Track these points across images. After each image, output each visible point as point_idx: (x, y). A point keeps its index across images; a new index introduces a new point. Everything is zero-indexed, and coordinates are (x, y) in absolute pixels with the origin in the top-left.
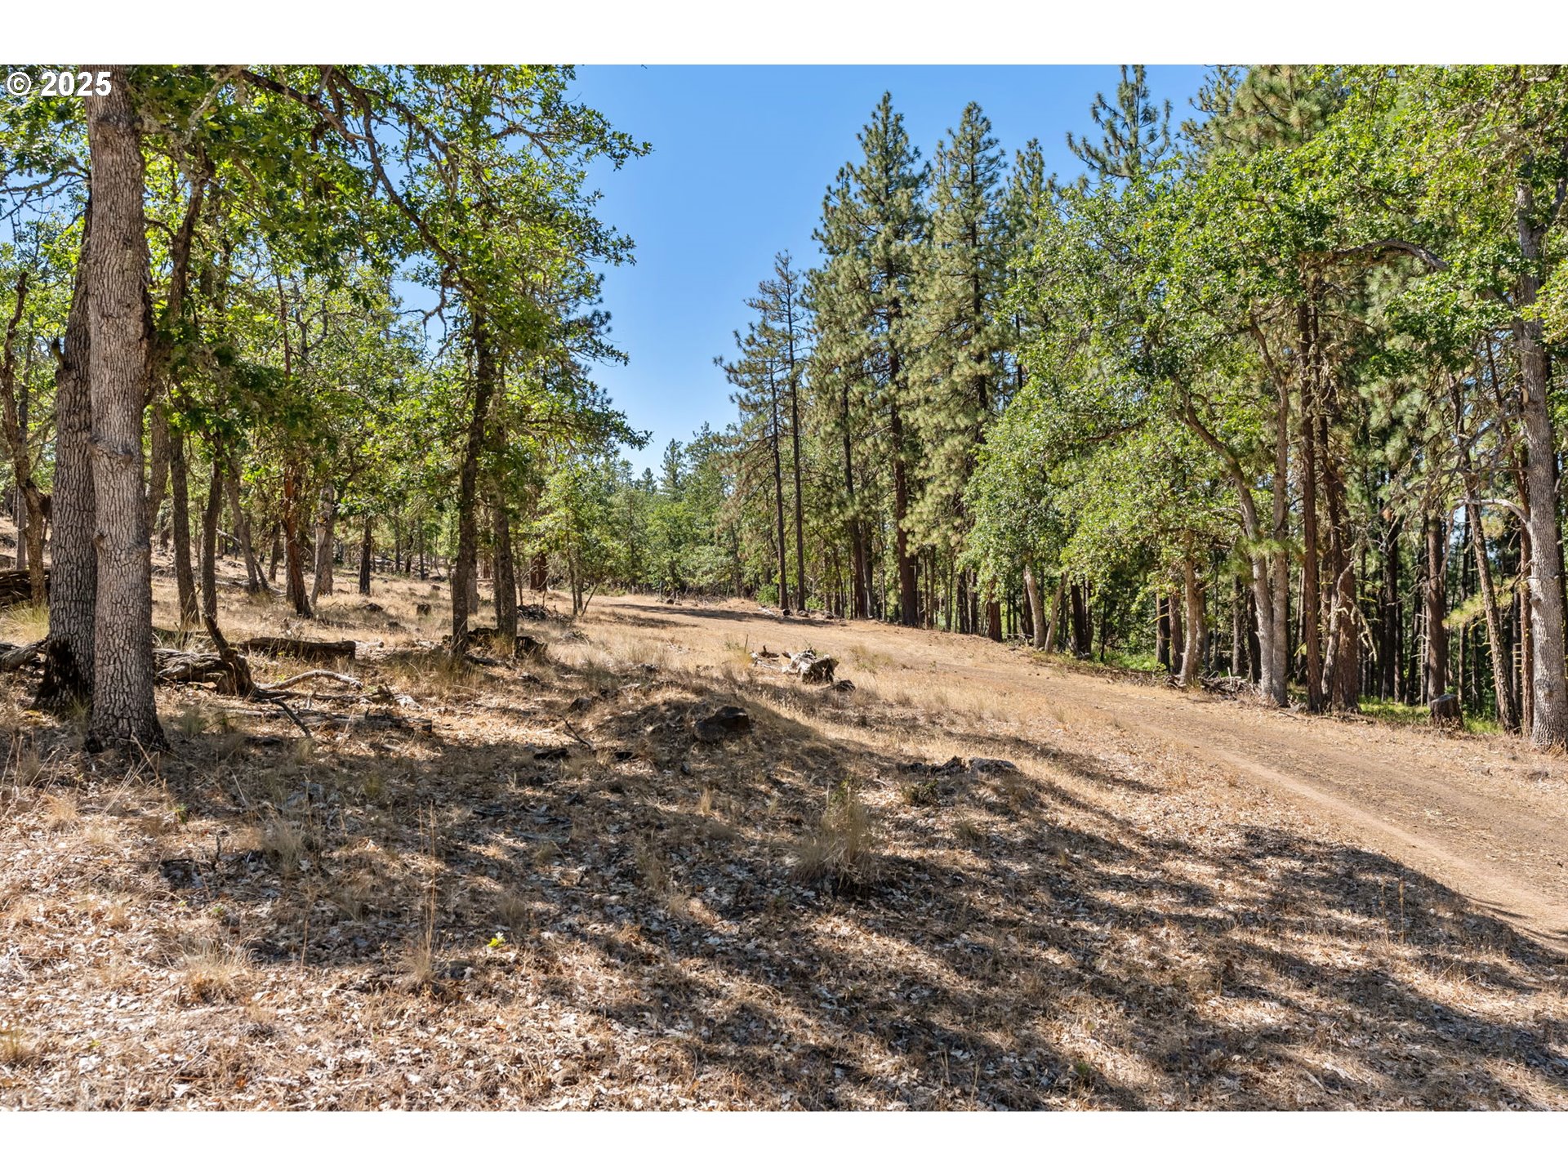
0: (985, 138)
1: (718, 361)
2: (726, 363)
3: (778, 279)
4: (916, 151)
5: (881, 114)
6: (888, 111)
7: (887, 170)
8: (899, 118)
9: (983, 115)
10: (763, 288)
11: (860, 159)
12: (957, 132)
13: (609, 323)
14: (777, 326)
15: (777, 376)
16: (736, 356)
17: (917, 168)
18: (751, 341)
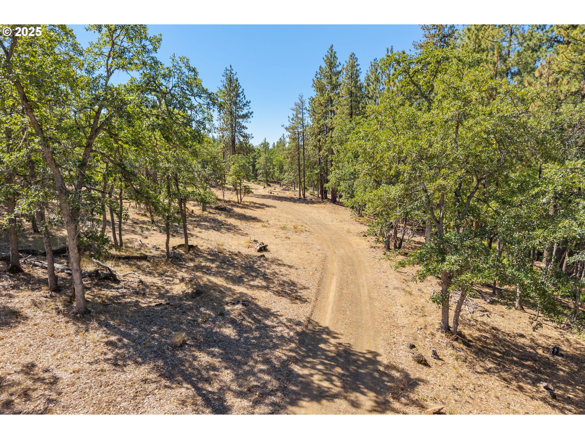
0: (356, 64)
1: (283, 126)
2: (285, 127)
3: (299, 102)
4: (340, 63)
5: (330, 51)
6: (332, 52)
7: (331, 69)
8: (335, 53)
9: (355, 57)
10: (296, 105)
11: (324, 65)
12: (348, 61)
13: (252, 115)
14: (300, 116)
15: (299, 130)
16: (287, 124)
17: (339, 69)
18: (293, 119)
